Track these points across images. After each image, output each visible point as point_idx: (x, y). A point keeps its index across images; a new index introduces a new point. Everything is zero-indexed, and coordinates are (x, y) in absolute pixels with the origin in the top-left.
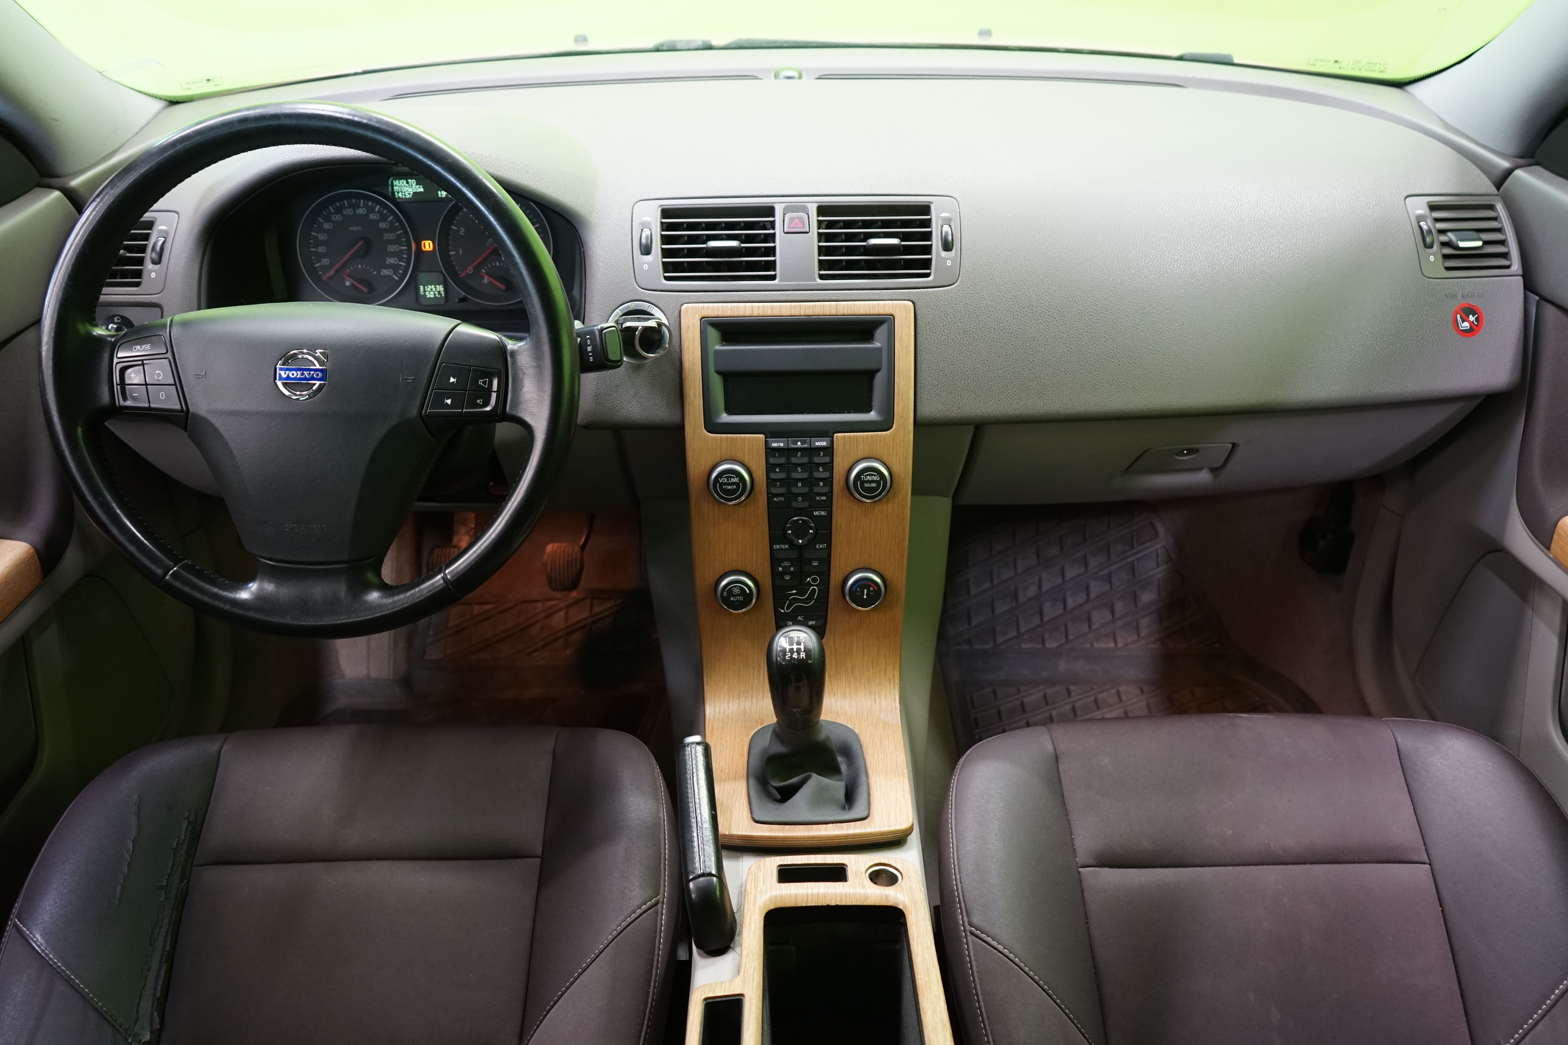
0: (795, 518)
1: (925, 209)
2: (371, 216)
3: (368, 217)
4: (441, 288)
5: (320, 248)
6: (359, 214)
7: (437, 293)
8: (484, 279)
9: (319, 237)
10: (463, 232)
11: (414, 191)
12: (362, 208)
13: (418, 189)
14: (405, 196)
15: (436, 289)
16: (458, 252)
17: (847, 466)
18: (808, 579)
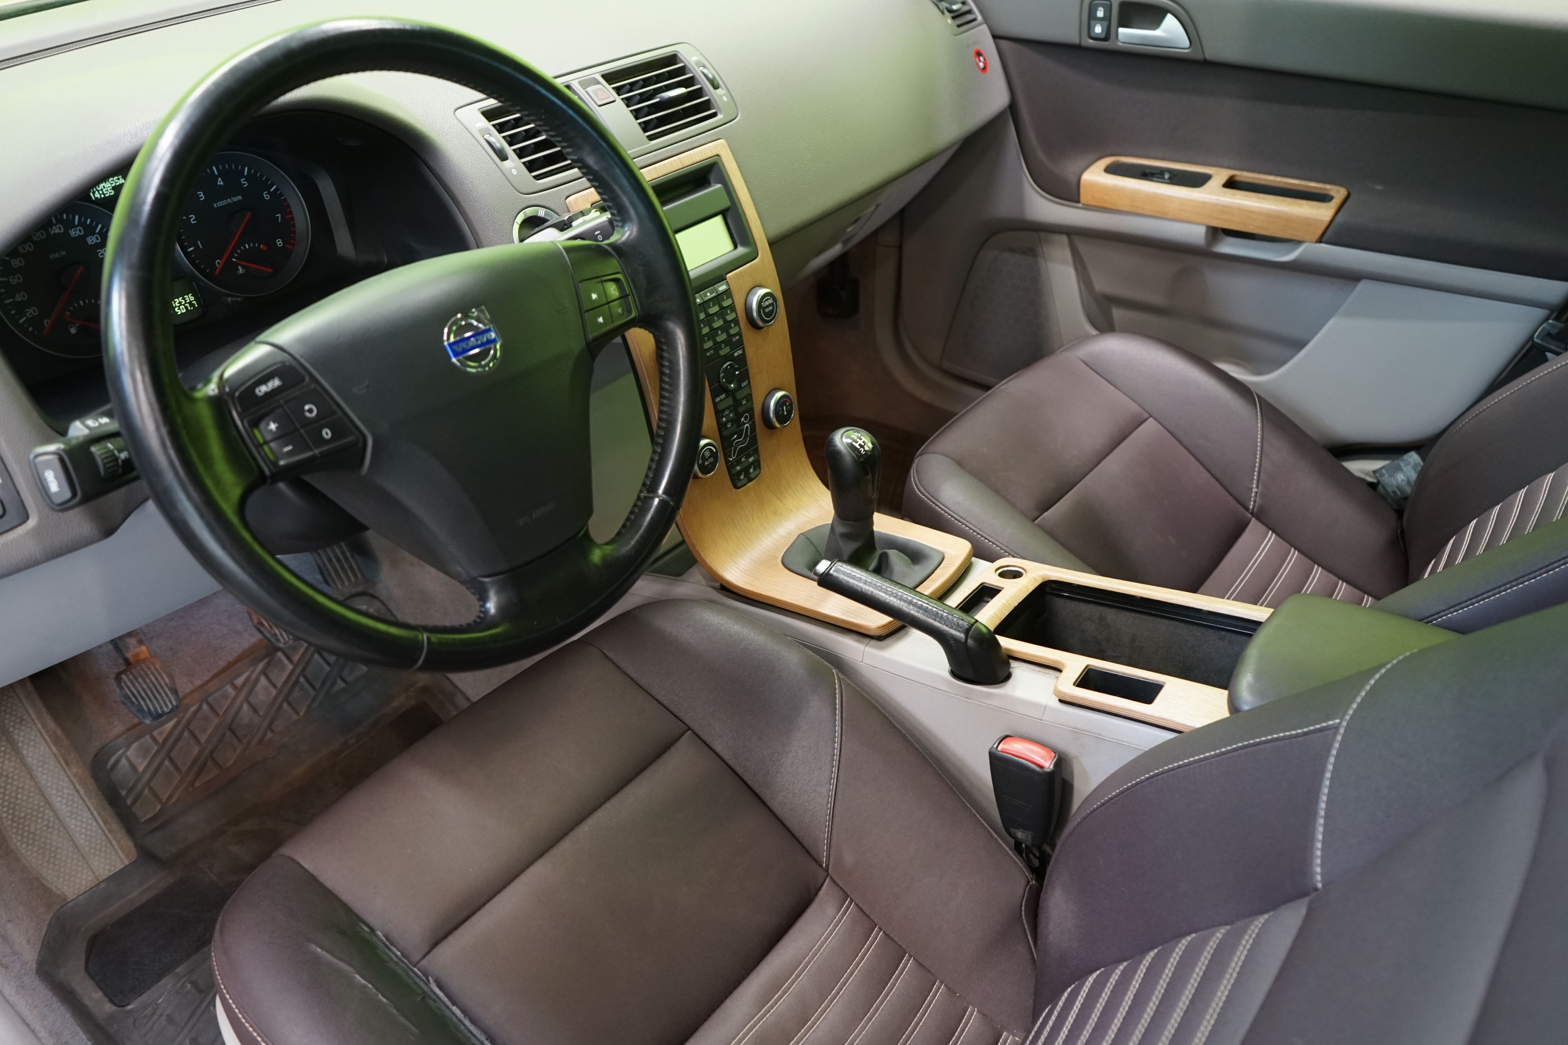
0: (725, 366)
1: (672, 59)
2: (73, 233)
3: (69, 234)
4: (190, 298)
5: (17, 295)
6: (55, 234)
7: (187, 305)
8: (239, 270)
9: (11, 281)
10: (194, 220)
11: (113, 185)
12: (56, 225)
13: (117, 181)
14: (104, 195)
15: (185, 301)
16: (197, 246)
17: (743, 301)
18: (742, 419)
